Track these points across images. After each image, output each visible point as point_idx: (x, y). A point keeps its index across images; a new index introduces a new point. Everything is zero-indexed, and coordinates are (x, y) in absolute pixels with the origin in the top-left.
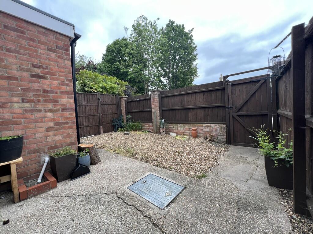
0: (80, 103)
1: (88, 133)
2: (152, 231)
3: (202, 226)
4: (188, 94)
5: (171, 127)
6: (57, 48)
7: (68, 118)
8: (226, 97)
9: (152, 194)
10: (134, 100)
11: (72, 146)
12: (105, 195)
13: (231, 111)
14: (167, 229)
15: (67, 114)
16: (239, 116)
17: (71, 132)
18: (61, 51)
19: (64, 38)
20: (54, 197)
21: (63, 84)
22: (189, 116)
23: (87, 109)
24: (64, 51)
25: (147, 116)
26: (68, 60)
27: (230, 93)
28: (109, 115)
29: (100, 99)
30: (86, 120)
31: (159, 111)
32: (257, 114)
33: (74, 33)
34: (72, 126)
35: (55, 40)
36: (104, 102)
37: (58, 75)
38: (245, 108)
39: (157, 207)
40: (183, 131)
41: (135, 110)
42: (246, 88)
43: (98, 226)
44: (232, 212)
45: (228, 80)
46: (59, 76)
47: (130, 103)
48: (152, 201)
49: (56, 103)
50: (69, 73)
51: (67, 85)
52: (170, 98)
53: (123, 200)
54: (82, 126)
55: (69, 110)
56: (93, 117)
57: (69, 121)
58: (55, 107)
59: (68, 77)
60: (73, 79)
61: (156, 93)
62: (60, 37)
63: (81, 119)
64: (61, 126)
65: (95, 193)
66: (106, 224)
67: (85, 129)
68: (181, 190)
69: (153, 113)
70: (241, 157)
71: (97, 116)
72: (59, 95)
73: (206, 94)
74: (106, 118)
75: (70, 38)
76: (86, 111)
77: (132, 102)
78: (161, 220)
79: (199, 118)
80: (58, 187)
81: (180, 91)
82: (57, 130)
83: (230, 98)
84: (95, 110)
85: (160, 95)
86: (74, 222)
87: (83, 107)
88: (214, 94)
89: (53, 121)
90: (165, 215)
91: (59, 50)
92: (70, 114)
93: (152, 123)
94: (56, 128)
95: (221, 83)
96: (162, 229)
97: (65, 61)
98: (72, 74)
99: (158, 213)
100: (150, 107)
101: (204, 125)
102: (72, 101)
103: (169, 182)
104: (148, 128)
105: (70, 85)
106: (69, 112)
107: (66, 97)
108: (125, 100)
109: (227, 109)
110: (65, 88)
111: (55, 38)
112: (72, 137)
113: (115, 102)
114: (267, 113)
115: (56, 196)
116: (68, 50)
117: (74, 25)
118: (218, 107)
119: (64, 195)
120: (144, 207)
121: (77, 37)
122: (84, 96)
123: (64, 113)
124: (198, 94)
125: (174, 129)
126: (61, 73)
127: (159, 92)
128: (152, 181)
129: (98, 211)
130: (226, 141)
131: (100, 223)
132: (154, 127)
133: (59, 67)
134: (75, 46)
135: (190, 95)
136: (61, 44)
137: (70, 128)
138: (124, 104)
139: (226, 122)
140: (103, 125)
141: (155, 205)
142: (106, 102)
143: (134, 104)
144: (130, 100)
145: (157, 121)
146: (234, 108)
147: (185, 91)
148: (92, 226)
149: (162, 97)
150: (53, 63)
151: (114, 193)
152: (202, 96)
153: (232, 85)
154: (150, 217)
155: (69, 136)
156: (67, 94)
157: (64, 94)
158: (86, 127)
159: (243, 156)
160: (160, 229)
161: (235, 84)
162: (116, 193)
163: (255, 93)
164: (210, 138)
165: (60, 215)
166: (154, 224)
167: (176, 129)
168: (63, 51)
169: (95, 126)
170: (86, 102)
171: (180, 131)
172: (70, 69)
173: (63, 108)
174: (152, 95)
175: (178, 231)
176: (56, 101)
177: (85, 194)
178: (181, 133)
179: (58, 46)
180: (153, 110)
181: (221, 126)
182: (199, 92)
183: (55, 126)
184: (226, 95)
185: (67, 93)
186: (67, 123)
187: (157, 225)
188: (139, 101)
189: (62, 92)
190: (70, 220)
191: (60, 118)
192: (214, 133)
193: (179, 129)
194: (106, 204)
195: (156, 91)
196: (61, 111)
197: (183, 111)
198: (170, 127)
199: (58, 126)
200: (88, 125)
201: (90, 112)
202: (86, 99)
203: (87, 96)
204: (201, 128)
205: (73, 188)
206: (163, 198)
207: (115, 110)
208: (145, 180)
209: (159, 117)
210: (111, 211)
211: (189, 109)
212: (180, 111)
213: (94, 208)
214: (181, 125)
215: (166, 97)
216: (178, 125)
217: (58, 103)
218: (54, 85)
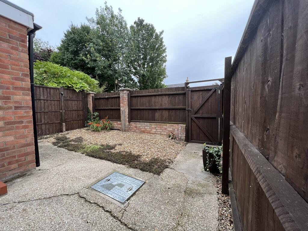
0: (38, 98)
1: (47, 130)
2: (112, 223)
3: (155, 213)
4: (155, 96)
5: (139, 125)
6: (10, 38)
7: (22, 117)
8: (187, 101)
9: (115, 190)
10: (102, 97)
11: (27, 147)
12: (66, 196)
13: (190, 113)
14: (126, 219)
15: (21, 112)
16: (196, 118)
17: (26, 132)
18: (15, 41)
19: (20, 28)
20: (4, 204)
21: (17, 79)
22: (156, 116)
23: (46, 104)
24: (20, 41)
25: (116, 115)
26: (24, 52)
27: (190, 98)
28: (74, 111)
29: (63, 94)
30: (45, 116)
31: (127, 110)
32: (208, 117)
33: (34, 24)
34: (28, 125)
35: (7, 28)
36: (68, 97)
37: (11, 69)
38: (201, 111)
39: (118, 201)
40: (150, 130)
41: (103, 108)
42: (202, 94)
43: (57, 227)
44: (180, 198)
45: (189, 87)
46: (13, 69)
47: (98, 100)
48: (114, 197)
49: (7, 100)
50: (25, 66)
51: (23, 80)
52: (139, 98)
53: (85, 199)
54: (40, 123)
55: (24, 108)
56: (54, 113)
57: (24, 120)
58: (6, 104)
59: (24, 71)
60: (30, 74)
61: (125, 92)
62: (15, 26)
63: (38, 116)
64: (14, 126)
65: (54, 195)
66: (67, 223)
67: (43, 127)
68: (142, 184)
69: (121, 112)
70: (195, 153)
71: (59, 112)
72: (12, 90)
73: (171, 97)
74: (69, 115)
75: (28, 28)
76: (46, 107)
77: (100, 99)
78: (121, 212)
79: (164, 118)
80: (8, 194)
81: (149, 92)
82: (8, 130)
83: (190, 103)
84: (56, 106)
85: (129, 95)
86: (31, 227)
87: (41, 102)
88: (177, 97)
89: (3, 120)
90: (125, 208)
91: (13, 40)
92: (25, 112)
93: (120, 121)
94: (6, 128)
95: (183, 89)
96: (121, 220)
97: (21, 53)
98: (30, 69)
99: (119, 207)
100: (119, 106)
101: (168, 125)
102: (29, 98)
103: (132, 178)
104: (116, 126)
105: (26, 80)
106: (24, 109)
107: (21, 94)
108: (92, 96)
109: (187, 112)
110: (20, 84)
111: (7, 26)
112: (27, 137)
113: (81, 98)
114: (215, 117)
115: (7, 203)
116: (23, 41)
117: (33, 14)
118: (180, 109)
119: (17, 201)
120: (106, 203)
121: (37, 28)
122: (43, 90)
123: (18, 112)
124: (164, 96)
125: (142, 127)
126: (15, 66)
127: (129, 92)
128: (116, 178)
129: (58, 213)
130: (185, 139)
131: (60, 223)
132: (122, 125)
133: (13, 60)
134: (34, 37)
135: (157, 97)
136: (16, 33)
137: (26, 127)
138: (91, 101)
139: (186, 122)
140: (65, 122)
141: (116, 200)
142: (71, 97)
143: (102, 101)
144: (98, 97)
145: (125, 120)
146: (192, 111)
147: (153, 93)
148: (51, 227)
149: (131, 97)
150: (4, 54)
151: (76, 193)
152: (168, 98)
153: (192, 91)
154: (111, 212)
155: (23, 137)
156: (22, 91)
157: (19, 90)
158: (45, 124)
159: (196, 152)
160: (119, 220)
161: (194, 90)
162: (78, 193)
163: (208, 99)
164: (172, 137)
165: (13, 222)
166: (114, 217)
167: (144, 128)
168: (18, 42)
169: (56, 124)
170: (45, 97)
171: (147, 130)
172: (26, 62)
173: (16, 105)
174: (121, 94)
175: (135, 219)
176: (8, 98)
177: (43, 198)
178: (148, 132)
179: (12, 36)
180: (121, 108)
181: (182, 126)
182: (165, 95)
183: (5, 125)
184: (187, 99)
185: (23, 89)
186: (22, 122)
187: (117, 217)
188: (108, 98)
189: (16, 88)
190: (25, 225)
191: (13, 117)
192: (176, 132)
193: (147, 128)
194: (67, 205)
195: (125, 90)
196: (13, 109)
197: (150, 111)
198: (137, 125)
199: (9, 125)
200: (48, 122)
201: (50, 107)
202: (45, 93)
203: (47, 90)
204: (165, 127)
205: (28, 193)
206: (125, 193)
207: (80, 106)
208: (109, 178)
209: (128, 116)
210: (72, 210)
211: (156, 109)
212: (147, 111)
213: (54, 210)
214: (148, 124)
215: (135, 97)
216: (146, 124)
217: (10, 99)
218: (5, 79)
